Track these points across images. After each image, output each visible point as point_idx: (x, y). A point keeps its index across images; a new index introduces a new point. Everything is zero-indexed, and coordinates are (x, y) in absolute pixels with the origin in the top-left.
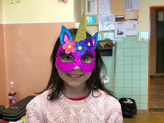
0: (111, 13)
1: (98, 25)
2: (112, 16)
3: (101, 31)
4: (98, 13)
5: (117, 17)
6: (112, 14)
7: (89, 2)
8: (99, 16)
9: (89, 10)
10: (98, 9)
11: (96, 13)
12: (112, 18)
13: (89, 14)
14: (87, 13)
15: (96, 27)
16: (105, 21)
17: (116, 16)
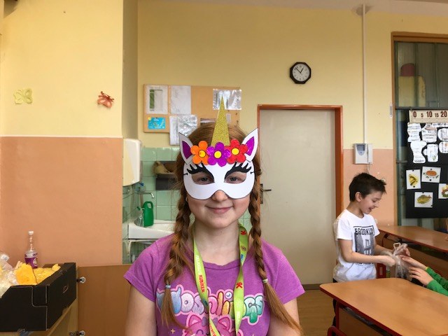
0: (192, 114)
1: (169, 133)
2: (194, 119)
3: (175, 144)
4: (169, 111)
5: (203, 122)
6: (192, 116)
7: (152, 91)
8: (170, 117)
9: (152, 106)
10: (168, 104)
11: (164, 112)
12: (194, 123)
13: (153, 112)
14: (148, 111)
15: (165, 136)
16: (182, 127)
17: (202, 120)
